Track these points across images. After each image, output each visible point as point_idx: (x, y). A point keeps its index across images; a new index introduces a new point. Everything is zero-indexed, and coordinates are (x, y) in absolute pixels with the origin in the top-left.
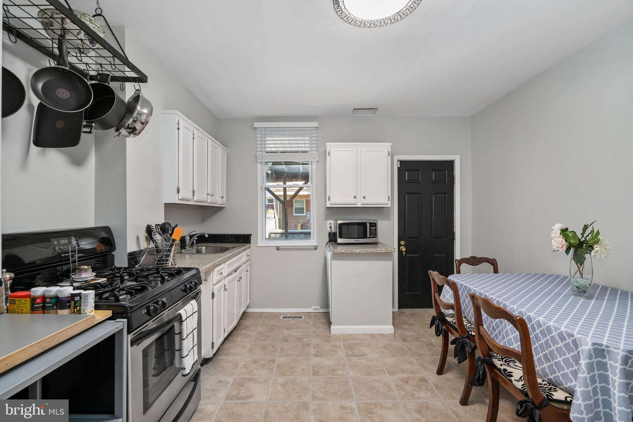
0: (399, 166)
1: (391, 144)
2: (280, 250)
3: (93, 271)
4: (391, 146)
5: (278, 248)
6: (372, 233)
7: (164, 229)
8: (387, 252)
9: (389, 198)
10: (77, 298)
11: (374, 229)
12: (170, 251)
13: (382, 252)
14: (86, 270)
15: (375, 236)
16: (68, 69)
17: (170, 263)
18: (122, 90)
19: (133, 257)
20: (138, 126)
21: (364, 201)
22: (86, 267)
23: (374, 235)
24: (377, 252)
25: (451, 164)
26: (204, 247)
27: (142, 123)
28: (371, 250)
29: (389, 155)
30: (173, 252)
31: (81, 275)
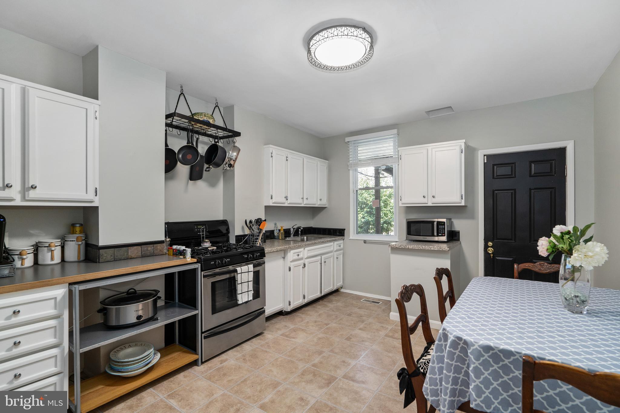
0: (486, 161)
1: (464, 141)
2: (367, 243)
3: (210, 243)
4: (465, 143)
5: (365, 242)
6: (441, 232)
7: (259, 222)
8: (439, 250)
9: (462, 197)
10: (185, 251)
11: (443, 228)
12: (258, 236)
13: (435, 249)
14: (206, 242)
15: (444, 235)
16: (191, 145)
17: (259, 243)
18: (228, 143)
19: (239, 238)
20: (232, 162)
21: (435, 200)
22: (207, 240)
23: (443, 233)
24: (429, 249)
25: (562, 152)
26: (305, 237)
27: (234, 161)
28: (424, 247)
29: (462, 152)
30: (261, 237)
31: (204, 244)
